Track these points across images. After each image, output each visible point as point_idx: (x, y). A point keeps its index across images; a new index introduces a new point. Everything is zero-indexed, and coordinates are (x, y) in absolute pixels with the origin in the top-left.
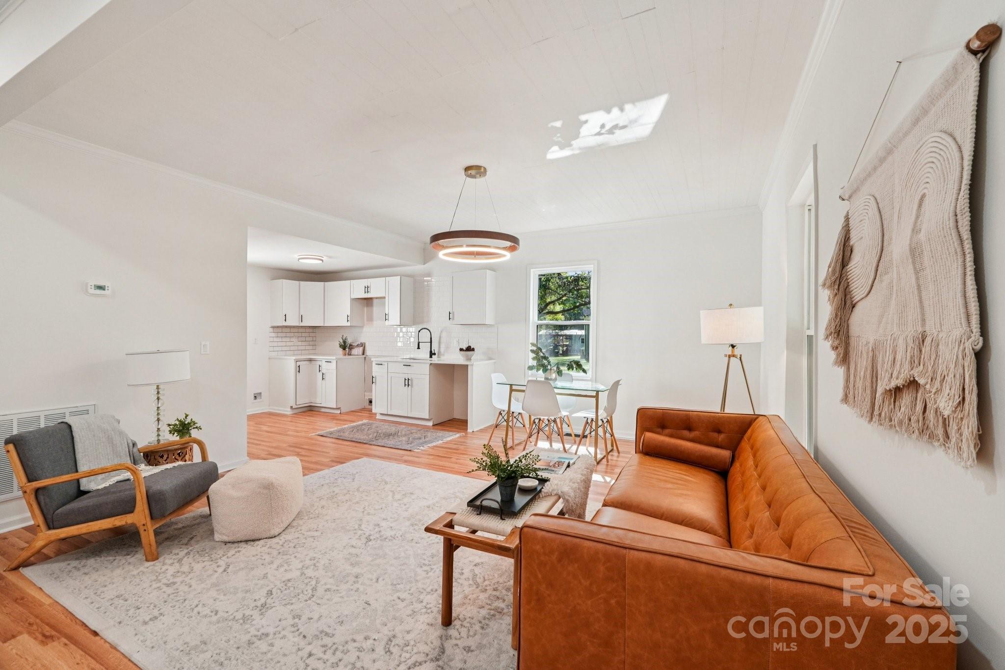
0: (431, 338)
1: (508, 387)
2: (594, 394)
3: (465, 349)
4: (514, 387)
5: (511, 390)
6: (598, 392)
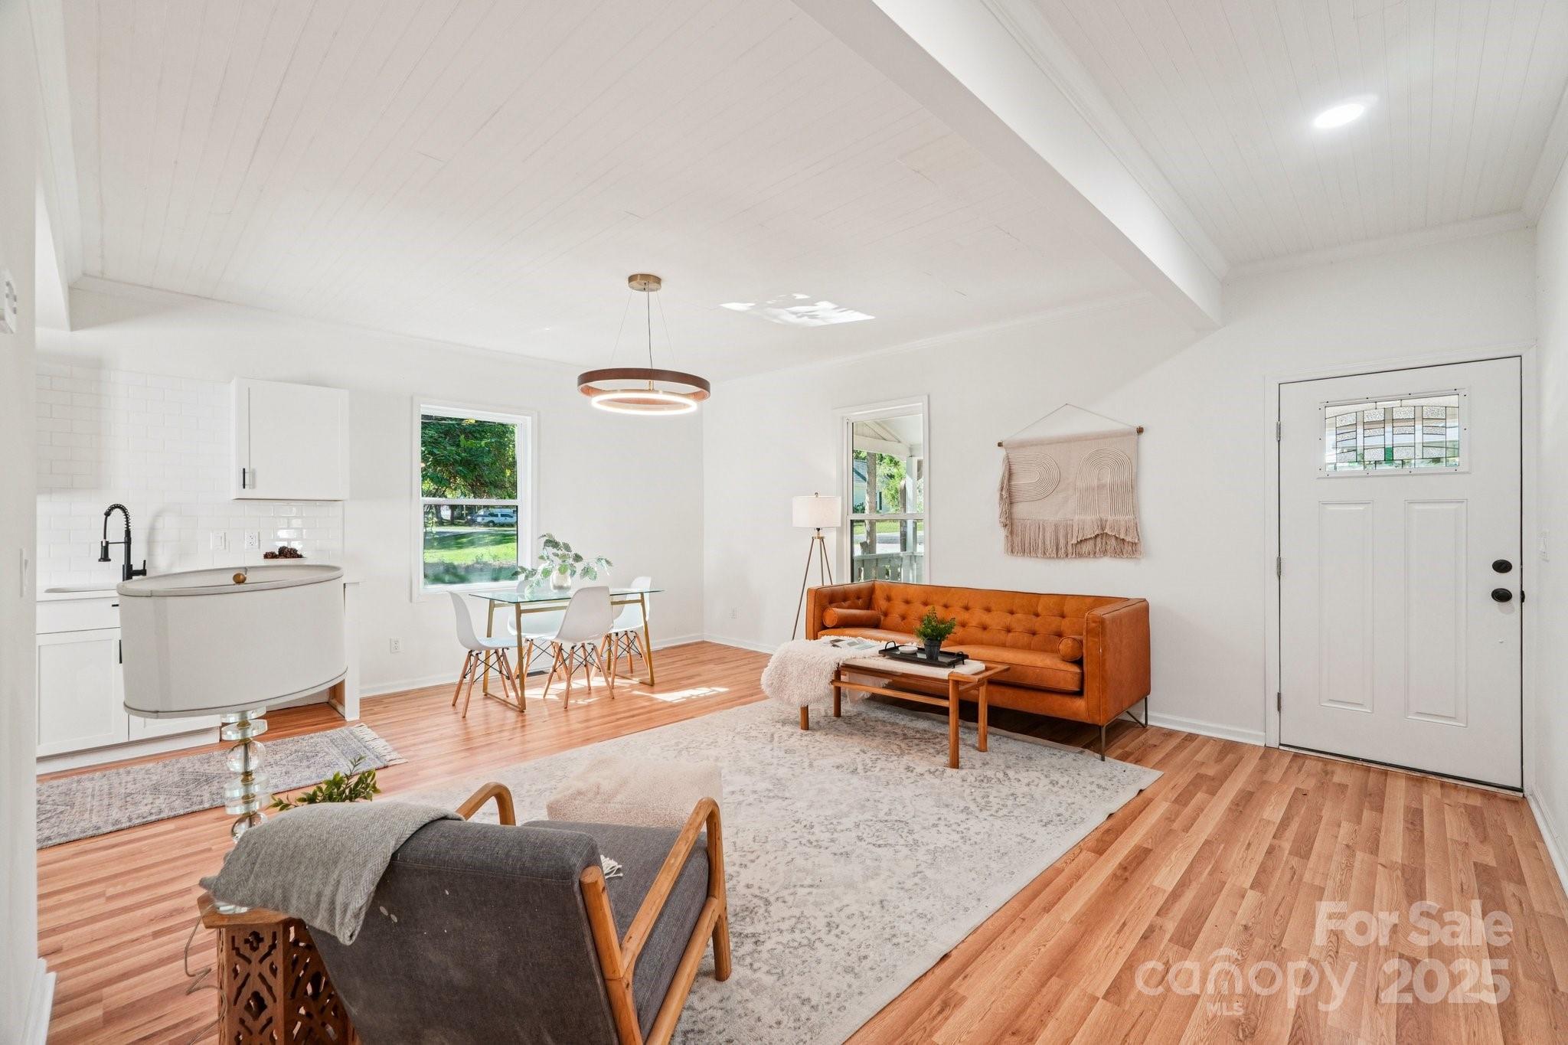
0: (128, 533)
1: (513, 608)
2: (639, 597)
3: (277, 553)
4: (523, 607)
5: (519, 612)
6: (642, 594)
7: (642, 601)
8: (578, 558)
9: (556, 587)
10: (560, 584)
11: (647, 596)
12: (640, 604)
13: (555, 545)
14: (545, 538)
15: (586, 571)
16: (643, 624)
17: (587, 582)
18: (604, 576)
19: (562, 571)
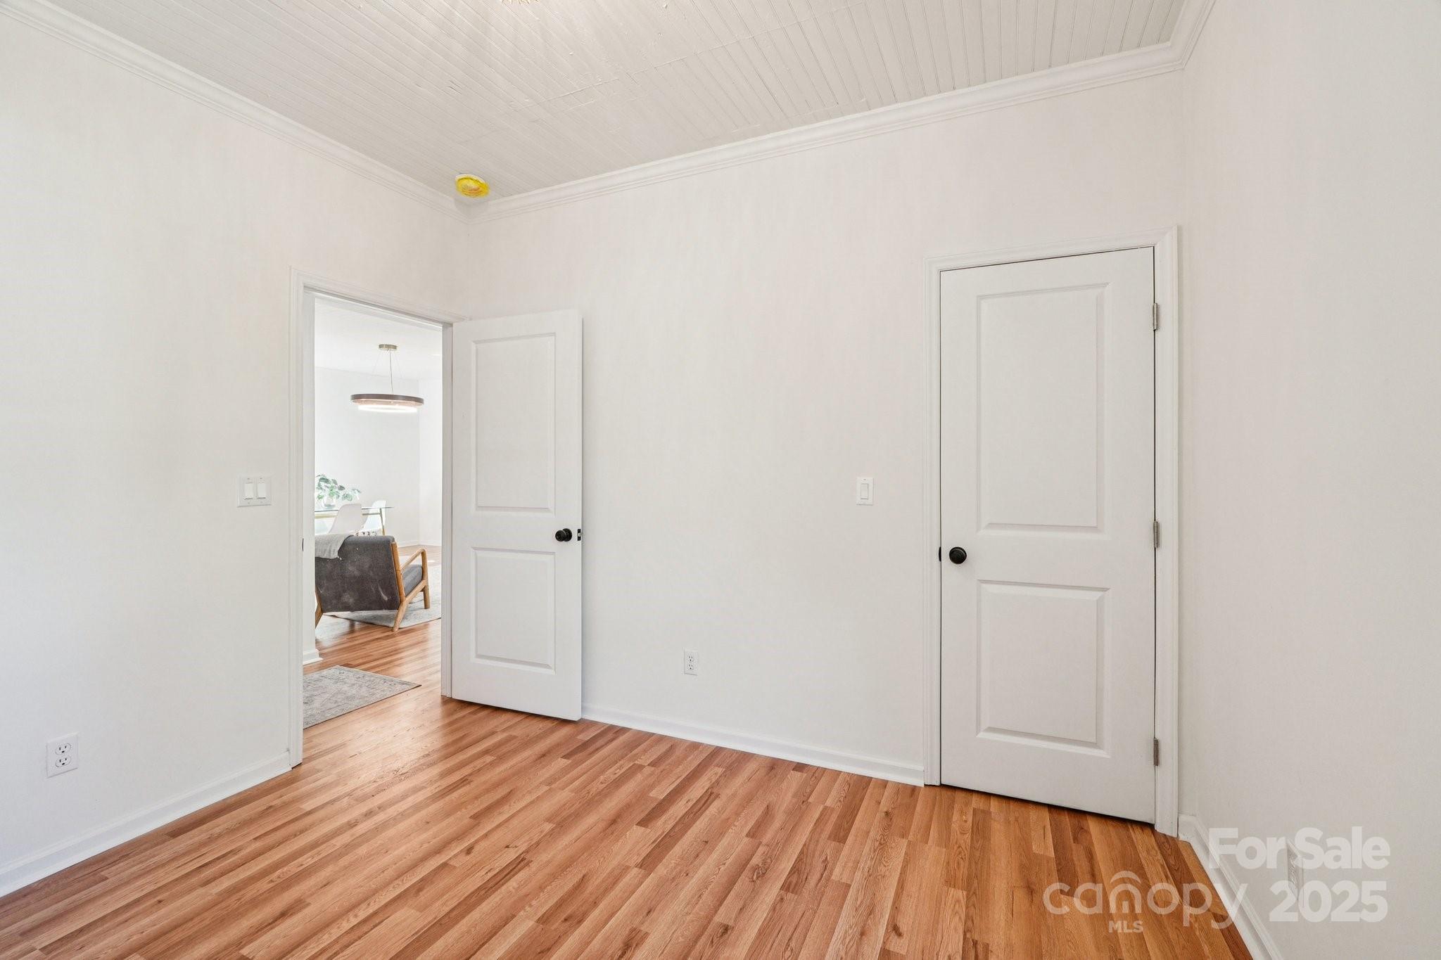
7: (381, 513)
8: (342, 488)
9: (325, 505)
10: (328, 503)
11: (383, 510)
12: (379, 515)
13: (327, 481)
14: (320, 477)
15: (346, 496)
16: (381, 527)
17: (346, 502)
18: (357, 497)
19: (331, 495)
